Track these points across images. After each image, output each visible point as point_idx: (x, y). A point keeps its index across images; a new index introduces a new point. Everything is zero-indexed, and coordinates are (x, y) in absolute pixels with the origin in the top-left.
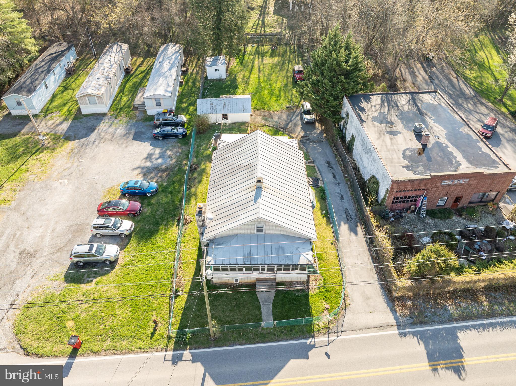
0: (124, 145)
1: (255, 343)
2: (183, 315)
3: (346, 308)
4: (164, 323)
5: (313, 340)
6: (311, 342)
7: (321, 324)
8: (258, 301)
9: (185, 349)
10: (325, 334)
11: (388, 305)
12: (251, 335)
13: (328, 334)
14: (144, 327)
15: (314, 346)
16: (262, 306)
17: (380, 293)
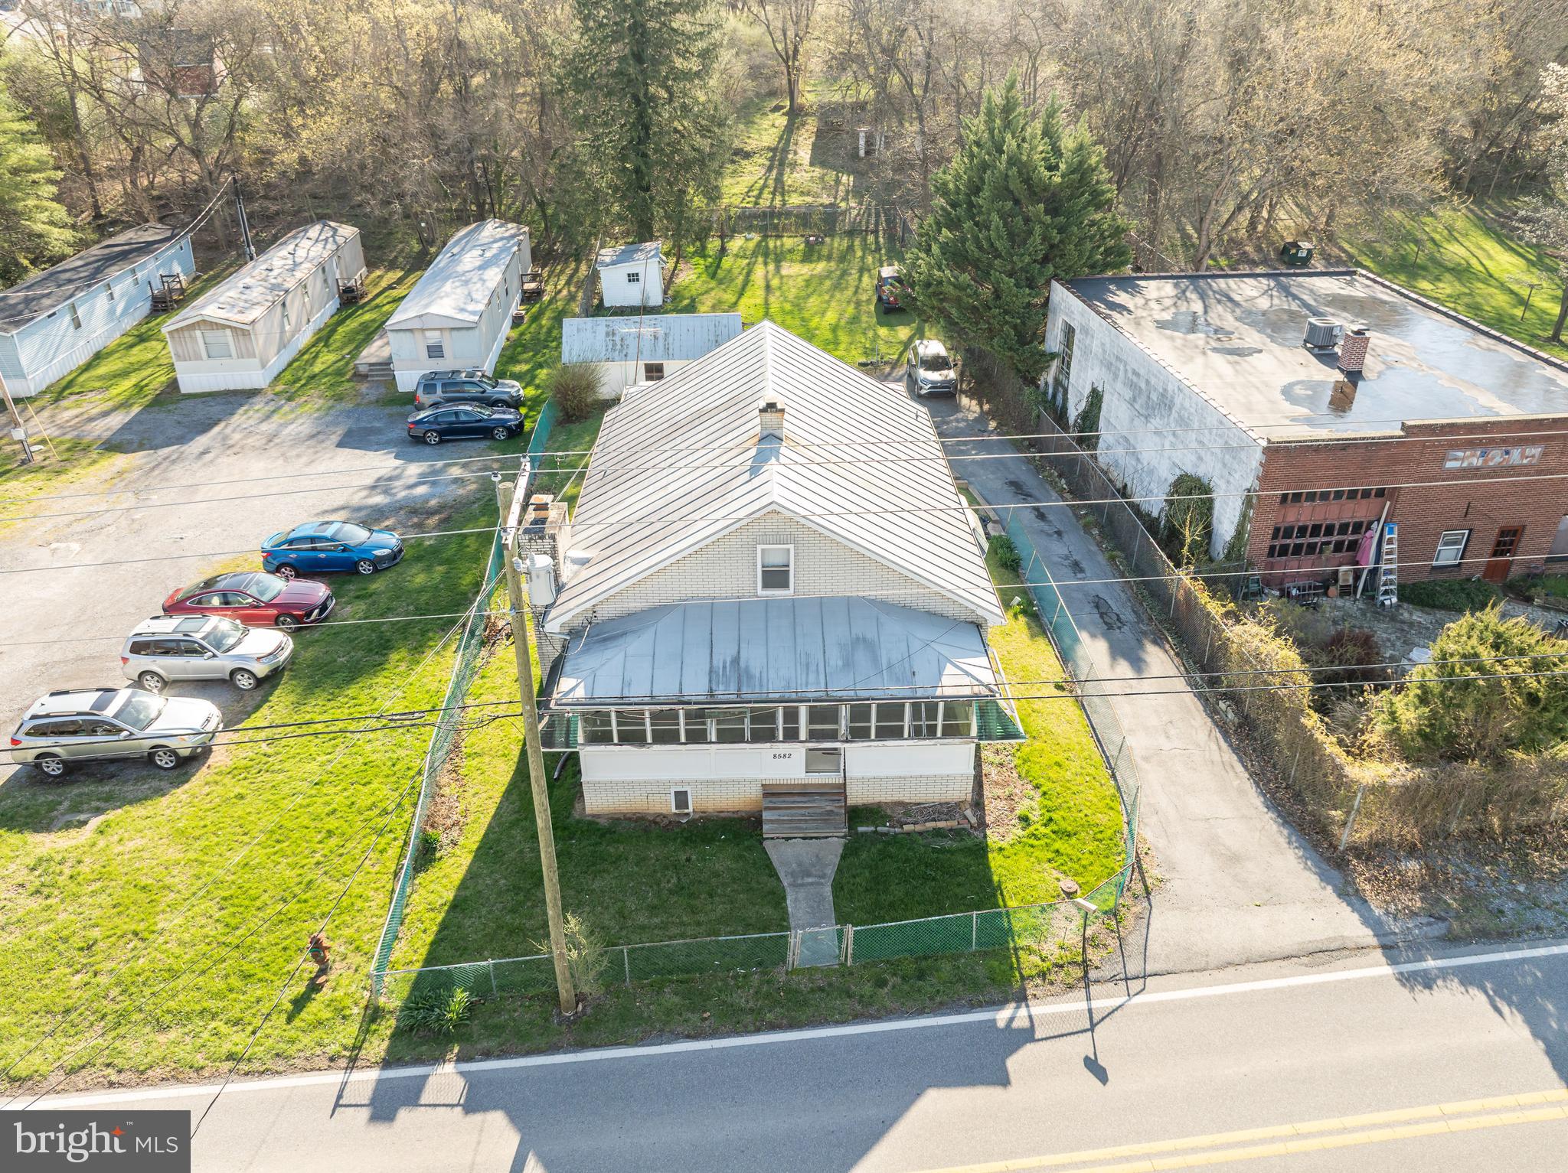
0: (304, 460)
1: (758, 1030)
2: (444, 926)
3: (1148, 893)
4: (356, 959)
5: (1023, 1012)
6: (1012, 1019)
7: (1051, 949)
8: (773, 874)
9: (438, 1059)
10: (1071, 987)
11: (1324, 878)
12: (741, 999)
13: (1087, 987)
14: (267, 975)
15: (1028, 1035)
16: (788, 890)
17: (1283, 841)
